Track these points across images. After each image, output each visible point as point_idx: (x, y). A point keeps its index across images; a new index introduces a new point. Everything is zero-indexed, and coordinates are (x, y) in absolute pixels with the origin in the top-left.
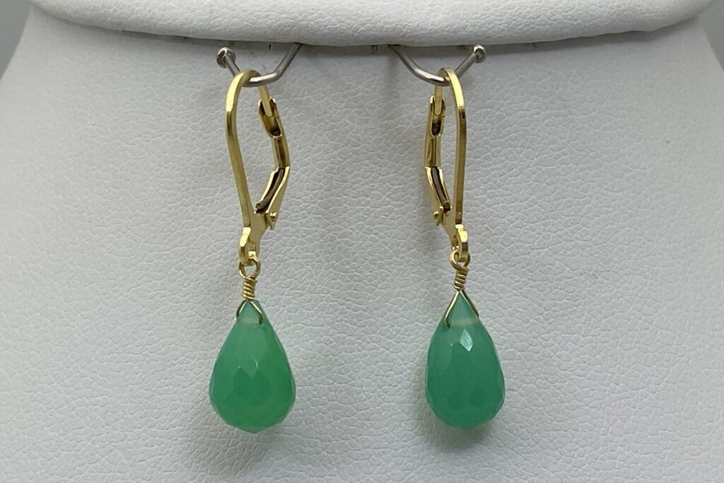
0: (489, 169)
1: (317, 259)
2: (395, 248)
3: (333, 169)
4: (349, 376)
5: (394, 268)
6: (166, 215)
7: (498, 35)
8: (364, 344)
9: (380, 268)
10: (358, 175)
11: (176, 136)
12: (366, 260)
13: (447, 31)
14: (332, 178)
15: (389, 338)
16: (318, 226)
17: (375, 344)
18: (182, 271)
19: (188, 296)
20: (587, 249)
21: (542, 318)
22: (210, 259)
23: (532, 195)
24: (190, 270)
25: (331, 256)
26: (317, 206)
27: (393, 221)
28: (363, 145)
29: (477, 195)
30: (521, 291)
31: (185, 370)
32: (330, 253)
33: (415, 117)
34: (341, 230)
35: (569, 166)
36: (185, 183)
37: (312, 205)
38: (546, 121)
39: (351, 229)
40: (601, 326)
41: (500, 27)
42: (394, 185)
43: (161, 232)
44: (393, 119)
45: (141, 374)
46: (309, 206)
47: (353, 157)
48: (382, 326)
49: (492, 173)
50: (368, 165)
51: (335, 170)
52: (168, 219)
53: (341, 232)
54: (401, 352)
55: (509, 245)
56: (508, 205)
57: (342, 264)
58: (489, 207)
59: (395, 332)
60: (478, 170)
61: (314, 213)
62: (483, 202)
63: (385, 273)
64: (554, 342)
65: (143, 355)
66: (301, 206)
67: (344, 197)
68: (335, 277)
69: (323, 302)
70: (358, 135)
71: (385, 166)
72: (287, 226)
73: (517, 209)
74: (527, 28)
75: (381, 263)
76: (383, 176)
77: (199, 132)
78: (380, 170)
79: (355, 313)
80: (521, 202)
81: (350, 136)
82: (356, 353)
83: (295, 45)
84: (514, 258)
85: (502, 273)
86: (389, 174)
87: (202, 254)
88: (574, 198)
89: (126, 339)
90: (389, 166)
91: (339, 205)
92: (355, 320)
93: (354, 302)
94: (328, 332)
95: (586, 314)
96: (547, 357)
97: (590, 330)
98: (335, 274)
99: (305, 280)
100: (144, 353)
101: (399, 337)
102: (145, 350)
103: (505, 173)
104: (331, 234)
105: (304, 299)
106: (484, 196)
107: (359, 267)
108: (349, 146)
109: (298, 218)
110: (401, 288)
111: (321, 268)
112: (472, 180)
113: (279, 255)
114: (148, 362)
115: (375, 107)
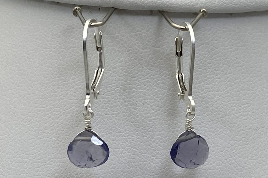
0: (206, 74)
1: (119, 115)
2: (158, 112)
3: (129, 71)
4: (132, 174)
5: (157, 122)
6: (44, 90)
7: (214, 8)
8: (140, 158)
9: (149, 121)
10: (140, 75)
11: (51, 51)
12: (143, 117)
13: (188, 5)
14: (127, 76)
15: (153, 156)
16: (119, 99)
17: (146, 159)
18: (50, 119)
19: (52, 131)
20: (253, 116)
21: (229, 150)
22: (65, 113)
23: (226, 88)
24: (55, 118)
25: (126, 114)
26: (120, 89)
27: (157, 98)
28: (144, 60)
29: (200, 87)
30: (220, 136)
31: (50, 168)
32: (125, 113)
33: (170, 47)
34: (131, 102)
35: (246, 75)
36: (54, 75)
37: (117, 89)
38: (235, 52)
39: (136, 101)
40: (259, 155)
41: (215, 4)
42: (159, 80)
43: (41, 98)
44: (159, 47)
45: (27, 169)
46: (116, 89)
47: (139, 65)
48: (150, 150)
49: (207, 77)
50: (146, 70)
51: (129, 72)
52: (44, 92)
53: (131, 103)
54: (159, 163)
55: (215, 113)
56: (215, 93)
57: (131, 118)
58: (205, 93)
59: (156, 154)
60: (200, 75)
61: (118, 93)
62: (202, 91)
63: (152, 124)
64: (235, 162)
65: (29, 159)
66: (111, 88)
67: (133, 85)
68: (127, 124)
69: (121, 137)
70: (142, 55)
71: (155, 71)
72: (104, 98)
73: (219, 95)
74: (228, 6)
75: (150, 119)
76: (153, 75)
77: (62, 49)
78: (152, 72)
79: (136, 143)
80: (221, 91)
81: (138, 55)
82: (136, 163)
83: (113, 8)
84: (217, 119)
85: (211, 126)
86: (156, 75)
87: (61, 110)
88: (248, 91)
89: (21, 151)
90: (156, 70)
91: (130, 89)
92: (136, 147)
93: (136, 138)
94: (122, 152)
95: (251, 148)
96: (231, 169)
97: (253, 157)
98: (127, 123)
99: (112, 125)
100: (29, 158)
101: (157, 156)
102: (30, 157)
103: (214, 77)
104: (126, 103)
105: (111, 135)
106: (203, 88)
107: (139, 120)
108: (137, 60)
109: (110, 94)
110: (160, 132)
111: (120, 120)
112: (197, 80)
113: (100, 112)
114: (31, 163)
115: (151, 41)
